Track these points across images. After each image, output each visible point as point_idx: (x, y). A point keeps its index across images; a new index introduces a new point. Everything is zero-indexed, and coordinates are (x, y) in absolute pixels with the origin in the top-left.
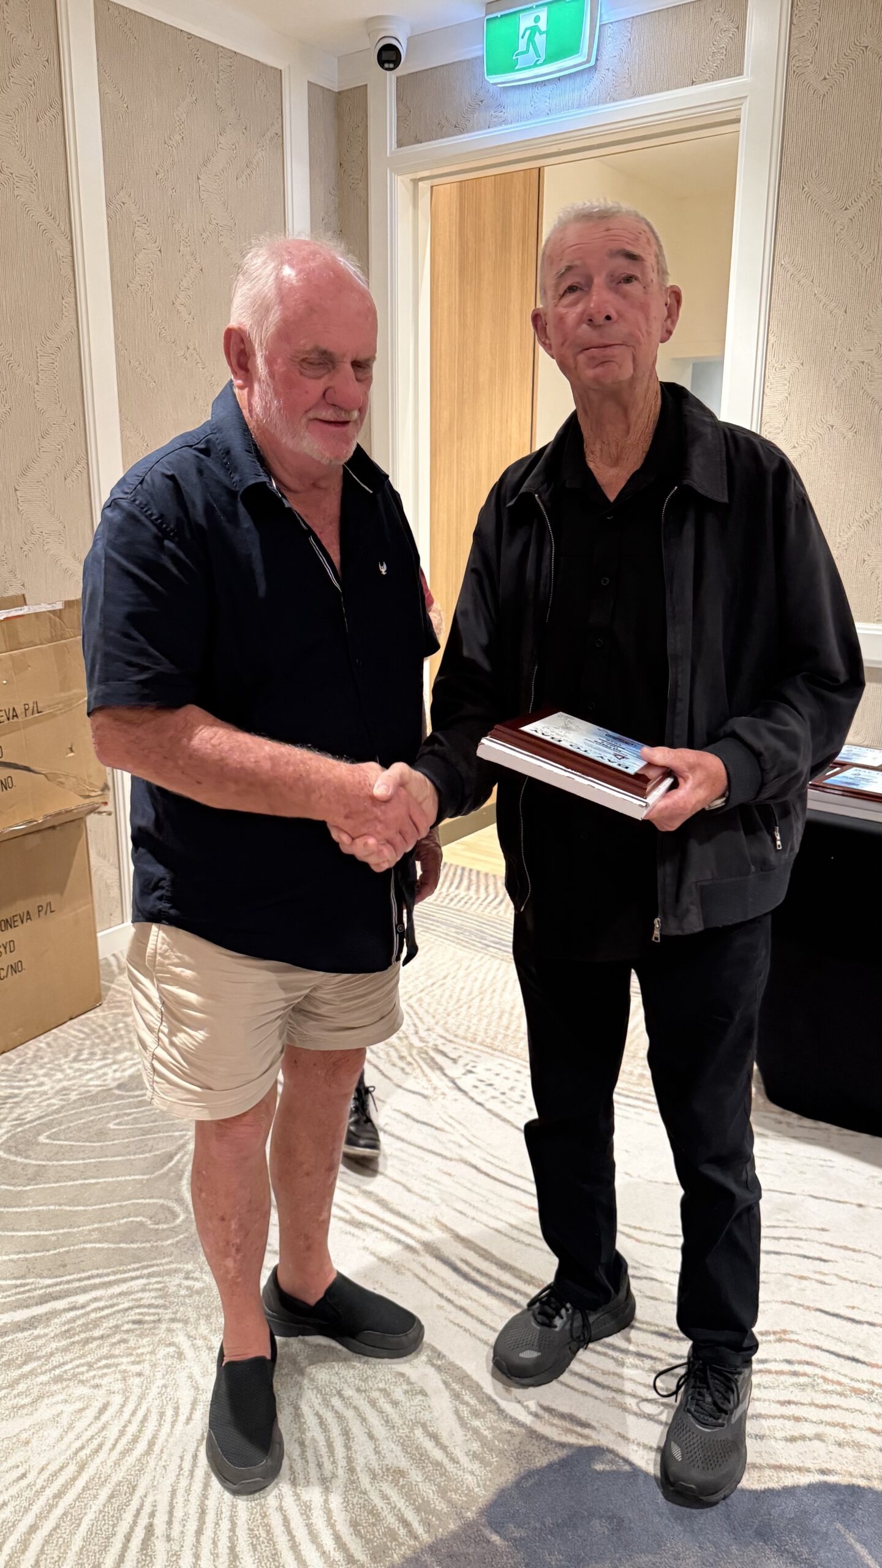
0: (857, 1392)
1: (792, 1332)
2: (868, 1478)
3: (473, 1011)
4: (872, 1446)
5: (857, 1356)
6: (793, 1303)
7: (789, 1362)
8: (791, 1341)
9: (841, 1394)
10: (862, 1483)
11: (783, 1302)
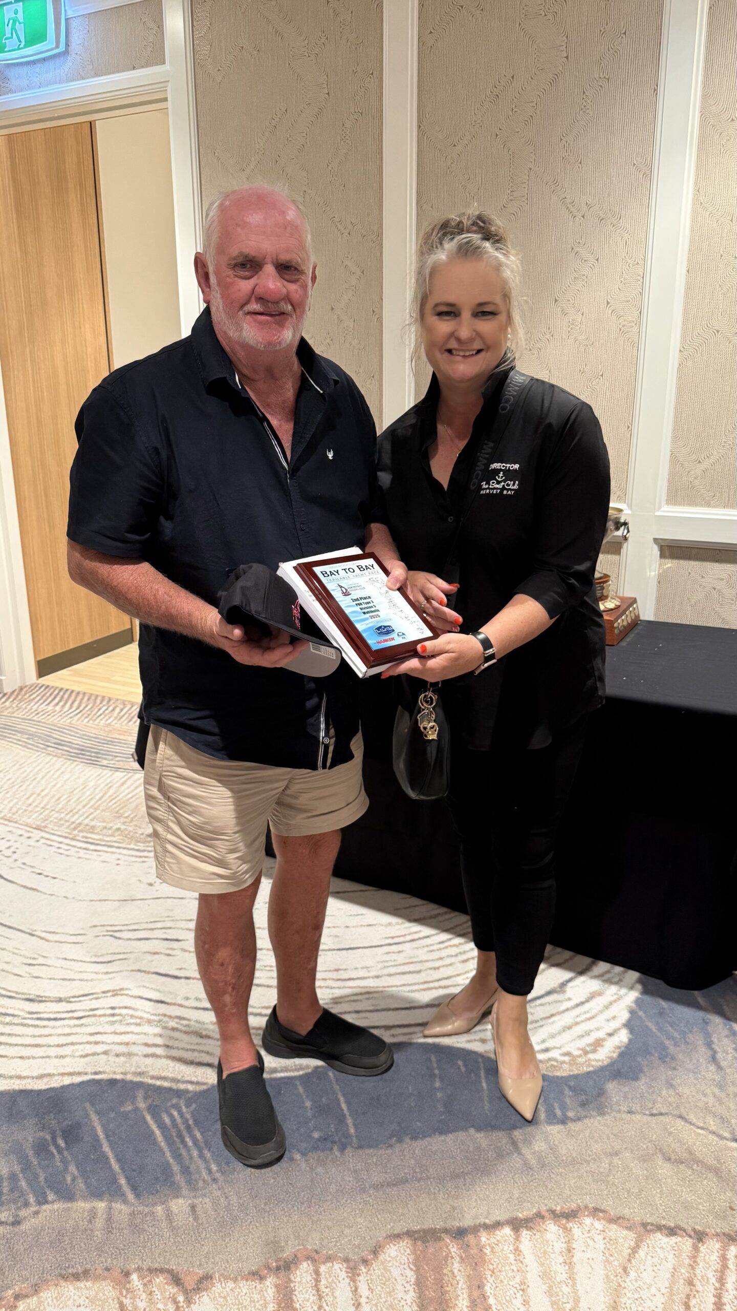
0: (149, 1022)
1: (127, 989)
2: (125, 1074)
3: (8, 795)
4: (140, 1053)
5: (163, 999)
6: (139, 971)
7: (113, 1008)
8: (122, 995)
9: (139, 1025)
10: (118, 1077)
11: (133, 971)
